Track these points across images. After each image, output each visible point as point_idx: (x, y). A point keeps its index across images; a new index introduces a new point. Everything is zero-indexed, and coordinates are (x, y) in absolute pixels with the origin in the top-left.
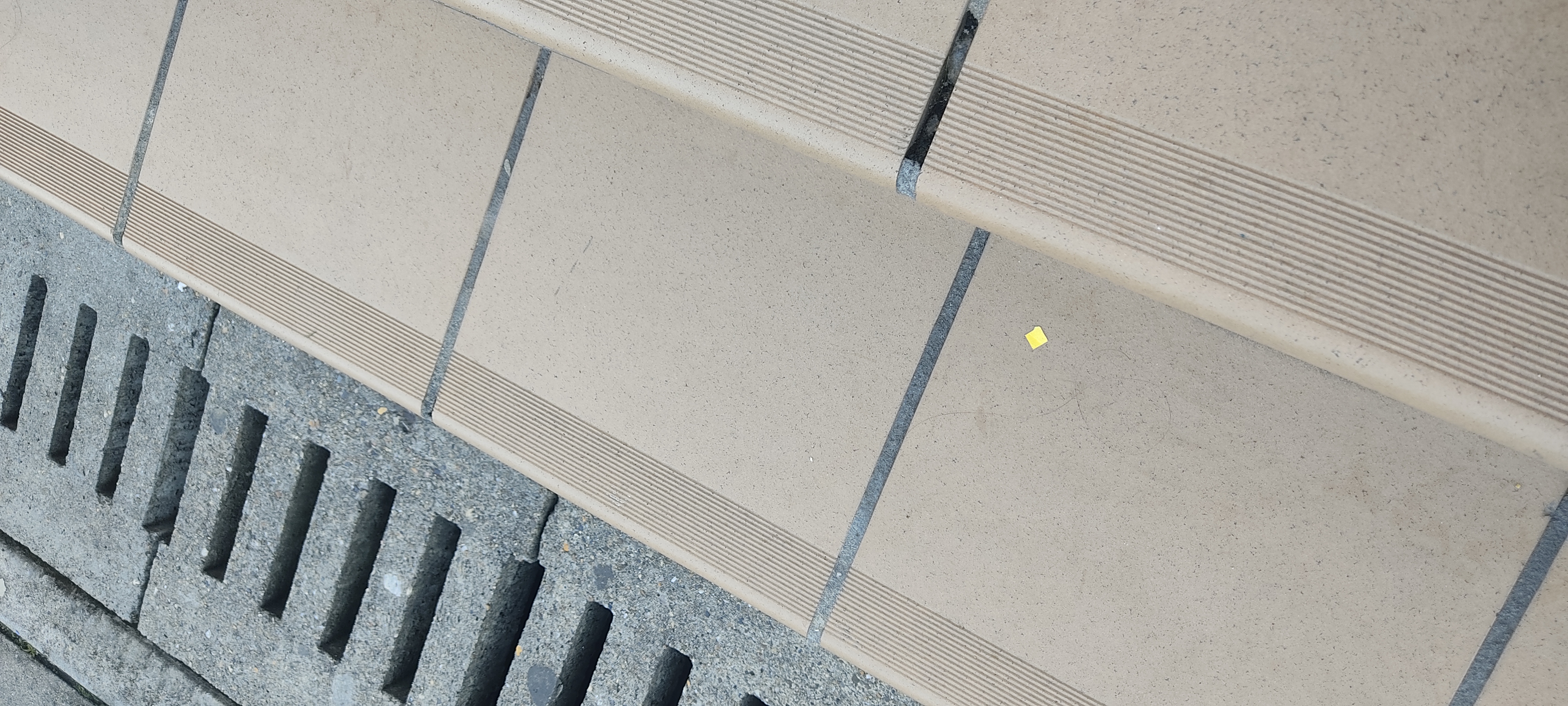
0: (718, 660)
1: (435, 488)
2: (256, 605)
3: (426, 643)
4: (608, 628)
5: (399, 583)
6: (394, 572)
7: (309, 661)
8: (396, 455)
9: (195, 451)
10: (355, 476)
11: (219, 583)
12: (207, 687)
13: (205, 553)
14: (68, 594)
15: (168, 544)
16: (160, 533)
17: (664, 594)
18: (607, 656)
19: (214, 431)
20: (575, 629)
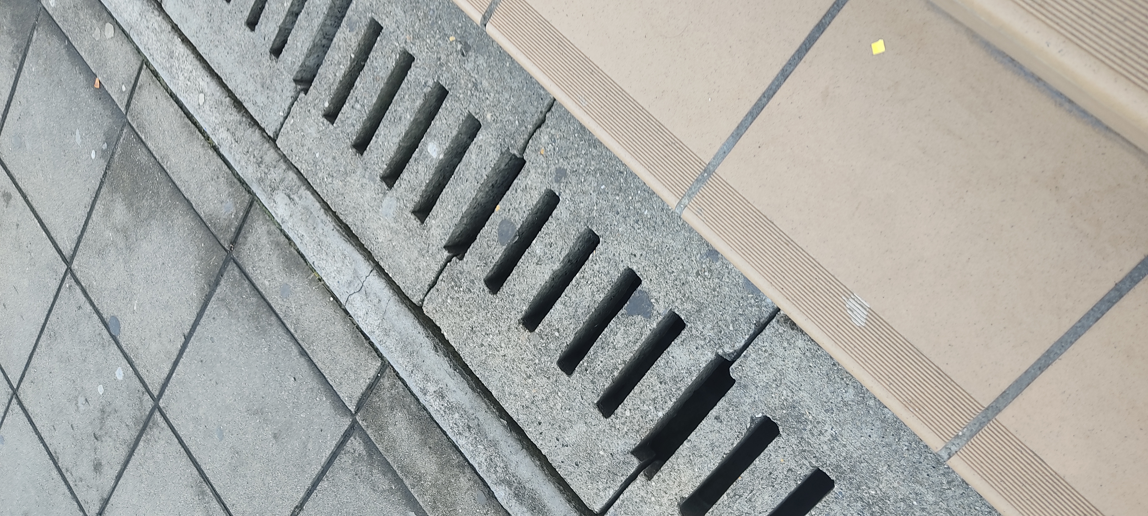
0: (616, 242)
1: (472, 95)
2: (350, 144)
3: (444, 190)
4: (555, 207)
5: (437, 150)
6: (435, 143)
7: (373, 185)
8: (454, 69)
9: (335, 40)
10: (426, 77)
11: (331, 125)
12: (310, 187)
13: (327, 105)
14: (239, 112)
15: (306, 94)
16: (303, 87)
17: (594, 195)
18: (550, 224)
19: (348, 29)
20: (535, 203)
